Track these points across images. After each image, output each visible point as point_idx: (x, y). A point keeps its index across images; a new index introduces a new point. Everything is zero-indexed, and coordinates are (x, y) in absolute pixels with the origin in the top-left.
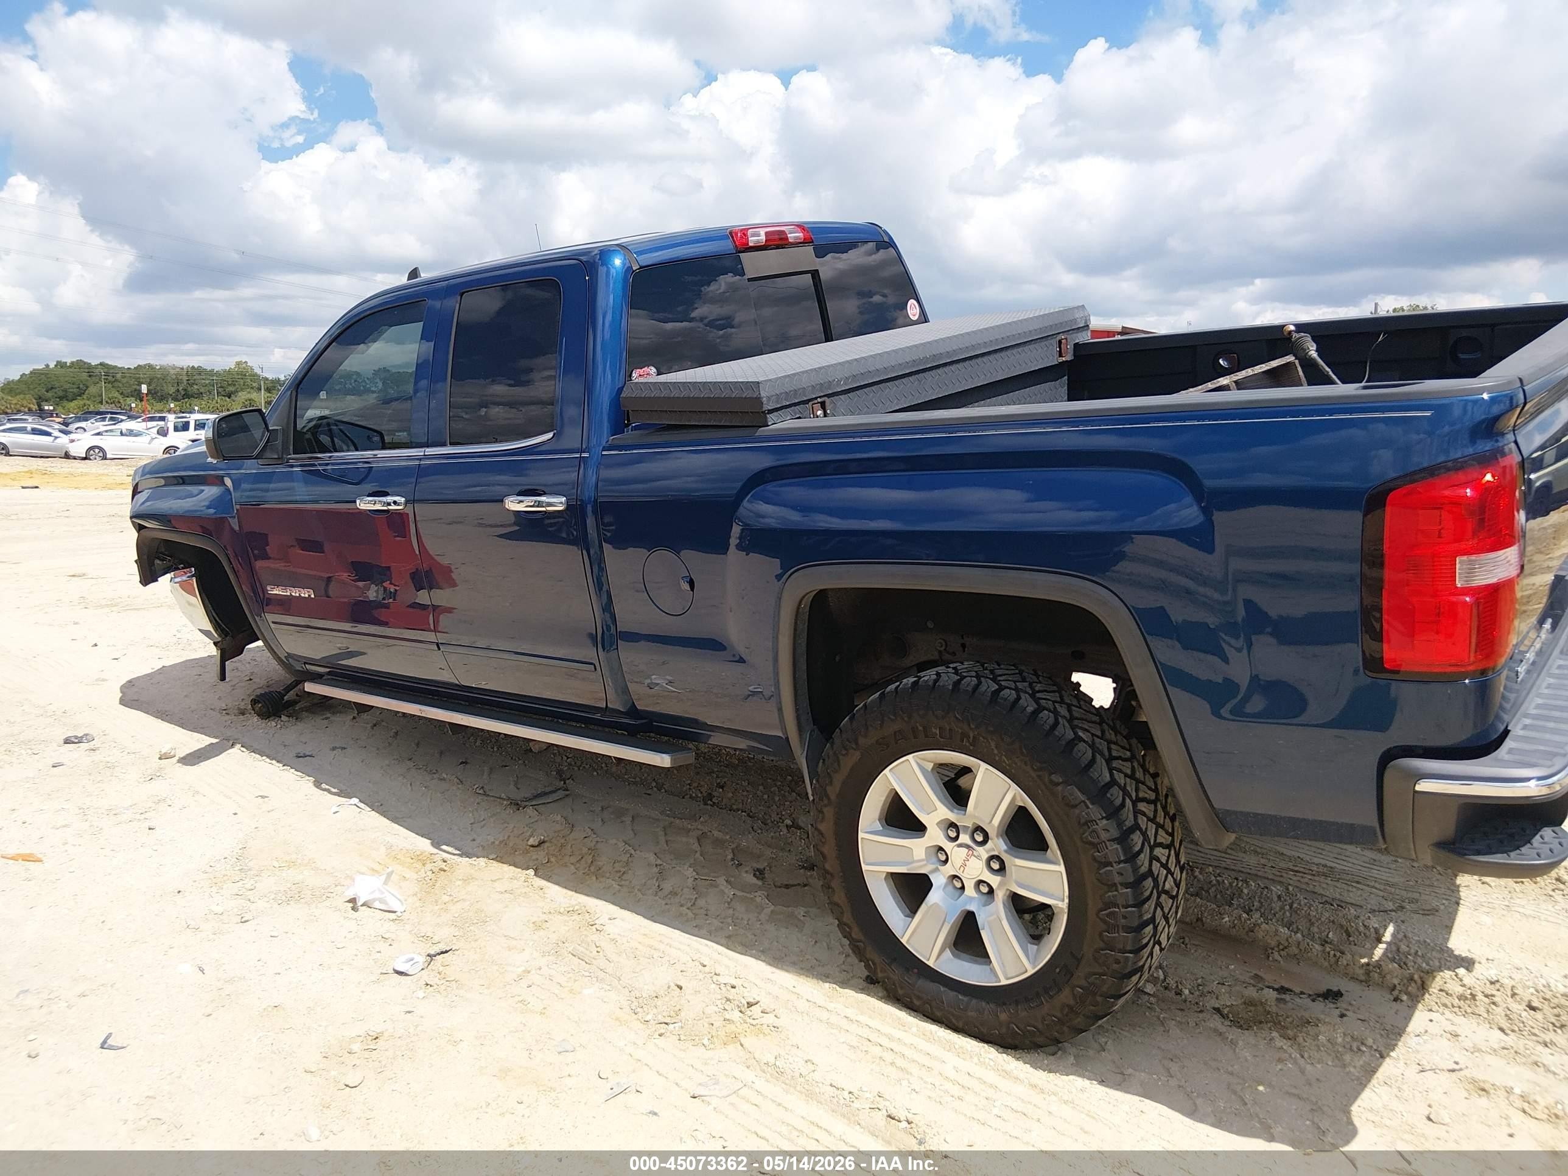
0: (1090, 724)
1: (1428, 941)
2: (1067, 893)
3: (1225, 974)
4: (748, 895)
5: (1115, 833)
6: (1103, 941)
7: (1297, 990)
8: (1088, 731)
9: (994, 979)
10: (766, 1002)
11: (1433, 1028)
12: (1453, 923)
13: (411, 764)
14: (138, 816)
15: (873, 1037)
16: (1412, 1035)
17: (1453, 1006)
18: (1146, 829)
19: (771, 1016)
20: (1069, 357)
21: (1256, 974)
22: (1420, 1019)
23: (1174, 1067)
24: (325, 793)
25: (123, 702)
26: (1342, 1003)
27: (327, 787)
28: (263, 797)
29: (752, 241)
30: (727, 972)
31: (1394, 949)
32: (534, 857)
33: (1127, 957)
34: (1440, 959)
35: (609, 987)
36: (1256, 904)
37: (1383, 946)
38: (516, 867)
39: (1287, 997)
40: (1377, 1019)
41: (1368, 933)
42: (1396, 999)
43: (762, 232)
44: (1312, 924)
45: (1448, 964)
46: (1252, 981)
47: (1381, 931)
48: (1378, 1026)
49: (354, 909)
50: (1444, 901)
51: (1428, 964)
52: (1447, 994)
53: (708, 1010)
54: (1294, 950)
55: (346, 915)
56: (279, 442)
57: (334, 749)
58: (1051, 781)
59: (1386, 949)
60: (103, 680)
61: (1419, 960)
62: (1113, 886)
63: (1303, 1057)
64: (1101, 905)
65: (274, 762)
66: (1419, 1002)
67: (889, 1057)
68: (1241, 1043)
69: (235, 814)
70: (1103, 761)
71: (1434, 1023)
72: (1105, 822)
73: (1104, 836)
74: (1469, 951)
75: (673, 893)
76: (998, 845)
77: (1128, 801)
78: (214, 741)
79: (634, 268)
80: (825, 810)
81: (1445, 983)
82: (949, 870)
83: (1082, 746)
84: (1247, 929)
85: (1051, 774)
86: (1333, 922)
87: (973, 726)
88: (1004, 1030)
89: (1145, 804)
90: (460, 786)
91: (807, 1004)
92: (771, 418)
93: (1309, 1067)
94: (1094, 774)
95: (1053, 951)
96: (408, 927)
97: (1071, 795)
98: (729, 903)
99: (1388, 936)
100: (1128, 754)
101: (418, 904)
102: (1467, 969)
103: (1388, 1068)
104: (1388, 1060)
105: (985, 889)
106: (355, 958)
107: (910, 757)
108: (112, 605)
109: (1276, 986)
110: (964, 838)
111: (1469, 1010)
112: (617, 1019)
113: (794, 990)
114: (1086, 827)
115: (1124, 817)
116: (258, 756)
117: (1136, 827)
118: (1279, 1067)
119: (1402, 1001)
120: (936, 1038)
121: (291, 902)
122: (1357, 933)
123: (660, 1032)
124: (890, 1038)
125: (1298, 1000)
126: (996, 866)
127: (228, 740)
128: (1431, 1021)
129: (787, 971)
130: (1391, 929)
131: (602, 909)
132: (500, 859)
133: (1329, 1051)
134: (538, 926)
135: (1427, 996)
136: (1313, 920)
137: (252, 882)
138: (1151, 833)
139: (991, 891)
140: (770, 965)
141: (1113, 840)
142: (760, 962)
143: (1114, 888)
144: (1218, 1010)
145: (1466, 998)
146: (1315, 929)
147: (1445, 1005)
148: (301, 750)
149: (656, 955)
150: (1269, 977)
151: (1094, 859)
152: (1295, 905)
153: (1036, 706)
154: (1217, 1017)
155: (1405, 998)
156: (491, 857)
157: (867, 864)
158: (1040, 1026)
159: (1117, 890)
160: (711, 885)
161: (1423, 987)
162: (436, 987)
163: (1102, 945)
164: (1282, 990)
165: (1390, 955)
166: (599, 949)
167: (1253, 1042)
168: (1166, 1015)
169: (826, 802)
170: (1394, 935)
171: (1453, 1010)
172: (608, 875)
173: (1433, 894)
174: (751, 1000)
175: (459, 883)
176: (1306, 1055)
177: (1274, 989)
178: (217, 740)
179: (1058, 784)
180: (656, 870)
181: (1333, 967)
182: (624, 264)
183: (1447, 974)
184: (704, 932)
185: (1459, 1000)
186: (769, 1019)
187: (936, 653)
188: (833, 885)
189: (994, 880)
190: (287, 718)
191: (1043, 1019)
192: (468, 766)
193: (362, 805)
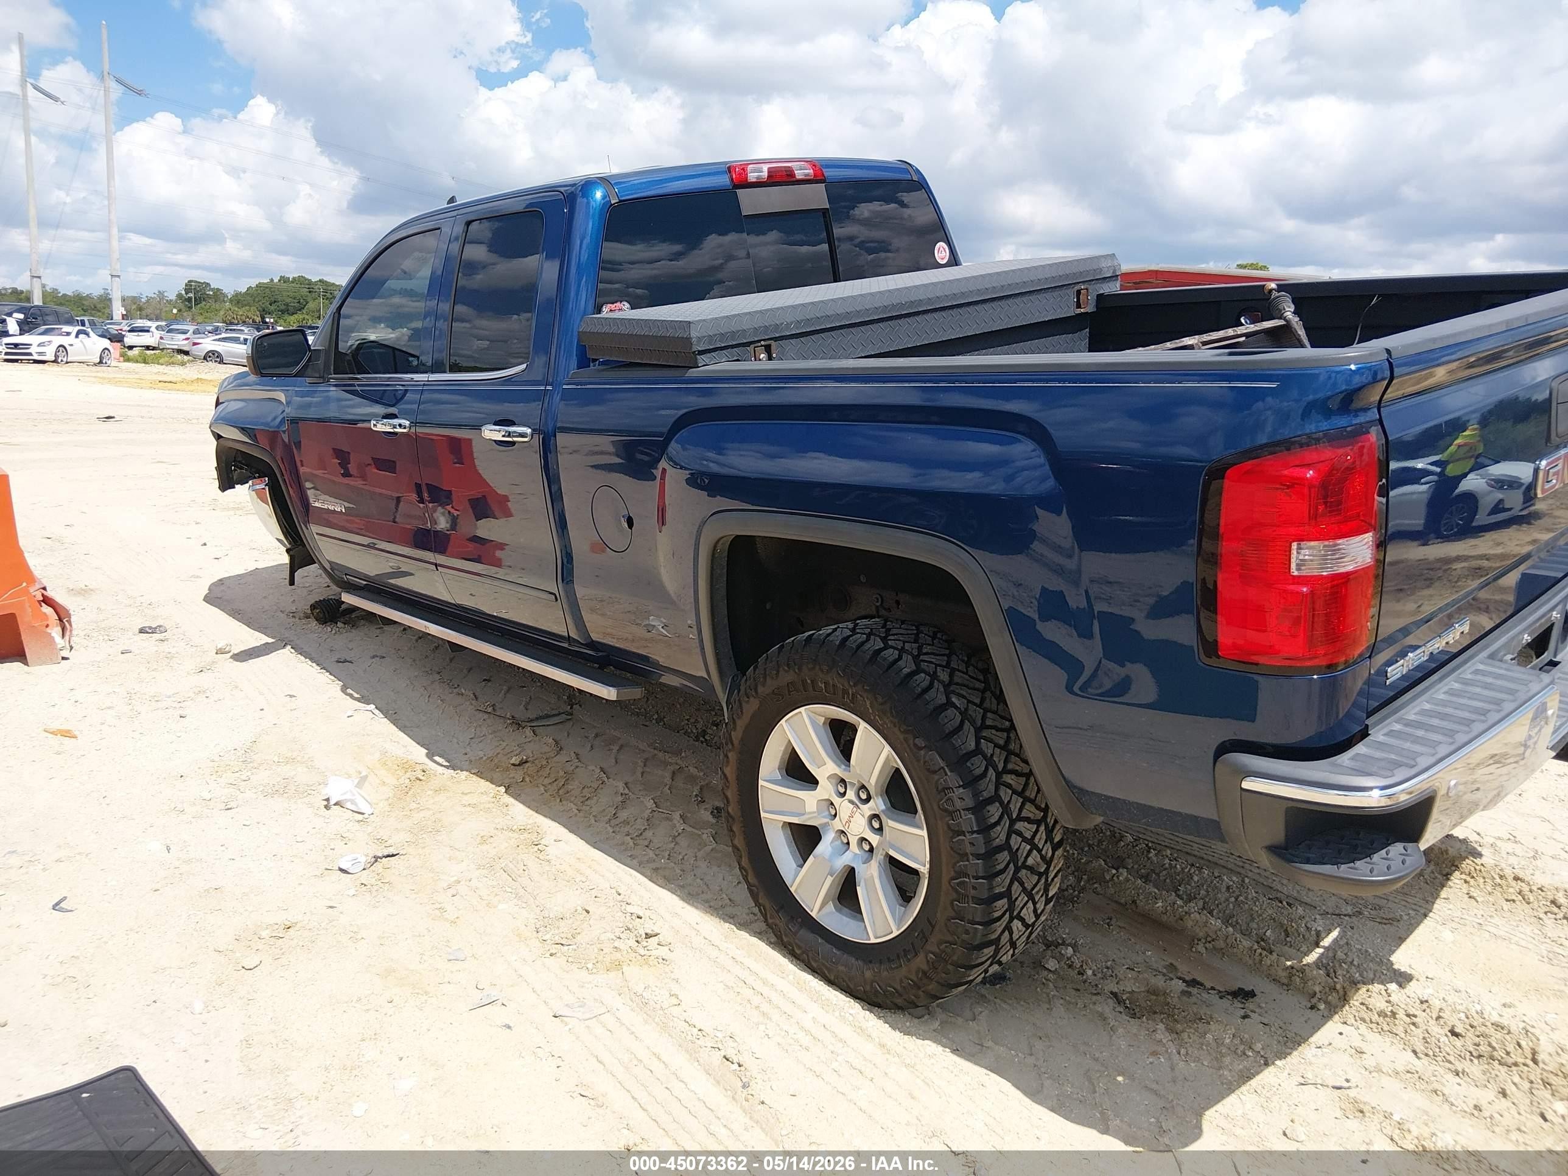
0: (970, 691)
1: (1370, 951)
2: (928, 859)
3: (1140, 959)
4: (696, 831)
5: (970, 802)
6: (954, 910)
7: (1208, 985)
8: (964, 697)
9: (865, 936)
10: (666, 935)
11: (1339, 1042)
12: (1408, 936)
13: (437, 677)
14: (176, 705)
15: (750, 980)
16: (1313, 1046)
17: (1371, 1022)
18: (1009, 802)
19: (666, 948)
20: (1090, 308)
21: (1171, 964)
22: (1330, 1030)
23: (1039, 1045)
24: (348, 697)
25: (208, 599)
26: (1250, 1005)
27: (351, 692)
28: (291, 696)
29: (752, 177)
30: (639, 903)
31: (1331, 954)
32: (511, 776)
33: (976, 928)
34: (1375, 971)
35: (524, 905)
36: (1203, 892)
37: (1320, 951)
38: (492, 783)
39: (1194, 991)
40: (1282, 1025)
41: (1307, 935)
42: (1312, 1008)
43: (765, 168)
44: (1253, 919)
45: (1383, 977)
46: (1164, 971)
47: (1323, 935)
48: (1280, 1032)
49: (327, 807)
50: (1411, 912)
51: (1361, 975)
52: (1367, 1008)
53: (603, 937)
54: (1221, 944)
55: (318, 812)
56: (321, 362)
57: (373, 657)
58: (915, 745)
59: (1322, 954)
60: (198, 577)
61: (1353, 970)
62: (964, 856)
63: (1179, 1053)
64: (953, 874)
65: (314, 665)
66: (1336, 1013)
67: (756, 1000)
68: (1121, 1030)
69: (262, 710)
70: (972, 729)
71: (1344, 1036)
72: (961, 790)
73: (959, 804)
74: (1410, 966)
75: (626, 822)
76: (878, 804)
77: (991, 771)
78: (270, 640)
79: (613, 202)
80: (730, 755)
81: (1370, 997)
82: (837, 824)
83: (951, 712)
84: (1178, 916)
85: (915, 737)
86: (1274, 919)
87: (851, 683)
88: (868, 988)
89: (1013, 777)
90: (473, 702)
91: (704, 941)
92: (702, 359)
93: (1182, 1064)
94: (957, 741)
95: (915, 915)
96: (370, 829)
97: (932, 760)
98: (675, 837)
99: (1327, 942)
100: (1007, 723)
101: (387, 808)
102: (1400, 986)
103: (1268, 1076)
104: (1271, 1069)
105: (867, 848)
106: (309, 852)
107: (802, 709)
108: (238, 509)
109: (1187, 978)
110: (851, 794)
111: (1386, 1028)
112: (519, 935)
113: (696, 926)
114: (943, 794)
115: (982, 788)
116: (303, 658)
117: (996, 798)
118: (1151, 1060)
119: (1319, 1010)
120: (807, 988)
121: (275, 796)
122: (1296, 935)
123: (551, 951)
124: (765, 982)
125: (1205, 995)
126: (876, 825)
127: (282, 640)
128: (1341, 1034)
129: (697, 908)
130: (1335, 934)
131: (552, 830)
132: (480, 774)
133: (1211, 1051)
134: (484, 840)
135: (1347, 1007)
136: (1255, 916)
137: (249, 774)
138: (1015, 807)
139: (871, 850)
140: (683, 900)
141: (968, 809)
142: (674, 896)
143: (965, 858)
144: (1115, 995)
145: (1386, 1015)
146: (1254, 925)
147: (1363, 1020)
148: (343, 657)
149: (579, 878)
150: (1183, 968)
151: (949, 826)
152: (1241, 898)
153: (915, 668)
154: (1111, 1002)
155: (1322, 1006)
156: (473, 771)
157: (765, 812)
158: (899, 988)
159: (968, 861)
160: (667, 819)
161: (1345, 999)
162: (369, 887)
163: (953, 914)
164: (1194, 983)
165: (1324, 961)
166: (525, 868)
167: (1135, 1031)
168: (1057, 993)
169: (730, 746)
170: (1335, 941)
171: (1371, 1026)
172: (572, 799)
173: (1403, 903)
174: (649, 932)
175: (430, 792)
176: (1183, 1051)
177: (1184, 981)
178: (273, 640)
179: (921, 749)
180: (620, 798)
181: (1257, 967)
182: (604, 197)
183: (1377, 987)
184: (635, 862)
185: (1379, 1016)
186: (663, 952)
187: (874, 608)
188: (734, 829)
189: (874, 839)
190: (342, 625)
191: (901, 982)
192: (490, 684)
193: (377, 712)
